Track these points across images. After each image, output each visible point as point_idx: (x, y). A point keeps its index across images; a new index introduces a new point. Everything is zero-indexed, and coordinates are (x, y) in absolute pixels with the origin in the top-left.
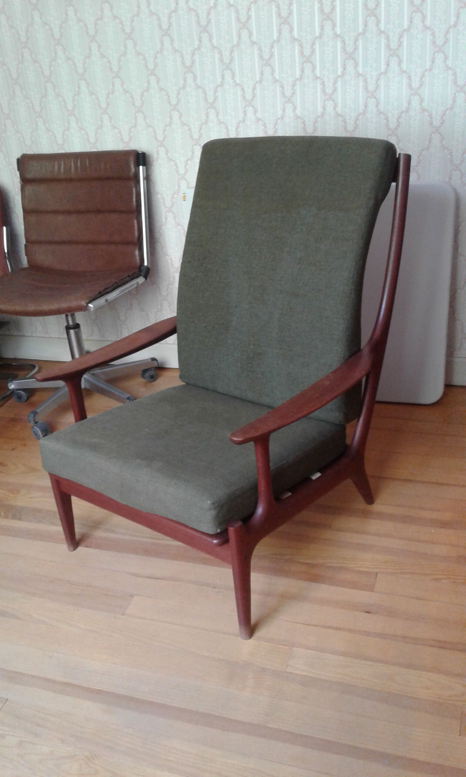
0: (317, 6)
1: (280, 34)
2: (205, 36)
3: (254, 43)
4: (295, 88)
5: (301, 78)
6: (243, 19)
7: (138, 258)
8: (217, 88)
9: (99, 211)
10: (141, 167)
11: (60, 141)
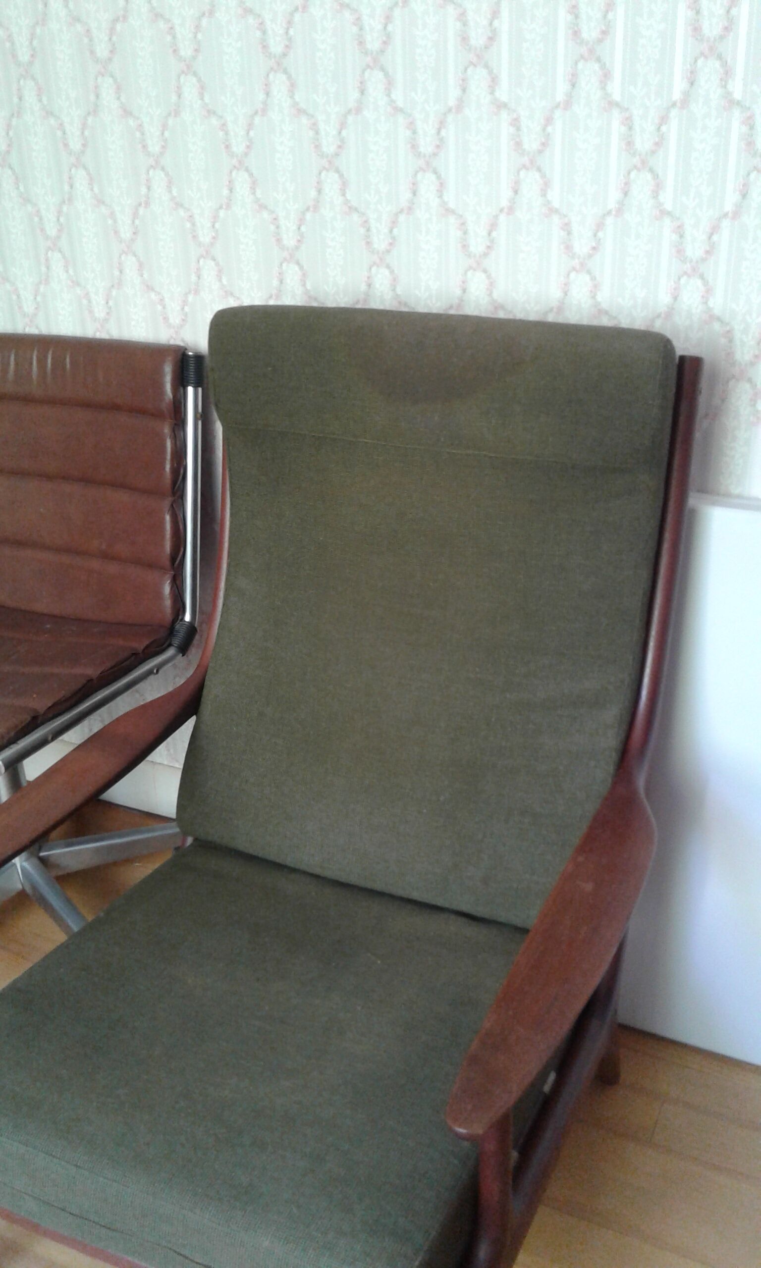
0: (683, 14)
1: (573, 85)
2: (376, 78)
3: (501, 106)
4: (601, 234)
5: (621, 210)
6: (477, 38)
7: (168, 603)
8: (397, 215)
9: (85, 480)
10: (190, 390)
11: (29, 307)
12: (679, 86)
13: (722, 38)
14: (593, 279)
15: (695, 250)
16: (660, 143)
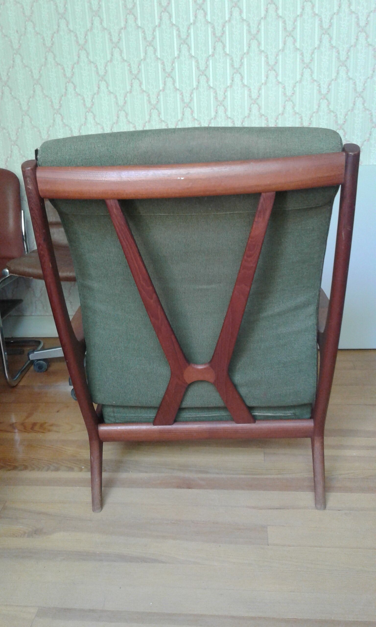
2: (219, 45)
3: (262, 52)
4: (295, 89)
5: (301, 81)
6: (254, 31)
12: (317, 43)
13: (329, 28)
14: (293, 103)
15: (324, 91)
16: (312, 60)
